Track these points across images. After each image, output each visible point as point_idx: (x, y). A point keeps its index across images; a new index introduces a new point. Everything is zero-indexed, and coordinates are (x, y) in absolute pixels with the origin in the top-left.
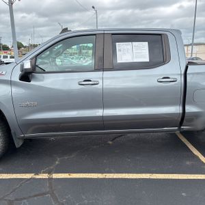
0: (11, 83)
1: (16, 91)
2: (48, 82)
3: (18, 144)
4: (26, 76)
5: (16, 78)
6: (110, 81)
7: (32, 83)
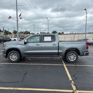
0: (22, 45)
1: (23, 46)
2: (30, 45)
3: (22, 58)
4: (25, 43)
5: (23, 44)
6: (42, 45)
7: (26, 45)
